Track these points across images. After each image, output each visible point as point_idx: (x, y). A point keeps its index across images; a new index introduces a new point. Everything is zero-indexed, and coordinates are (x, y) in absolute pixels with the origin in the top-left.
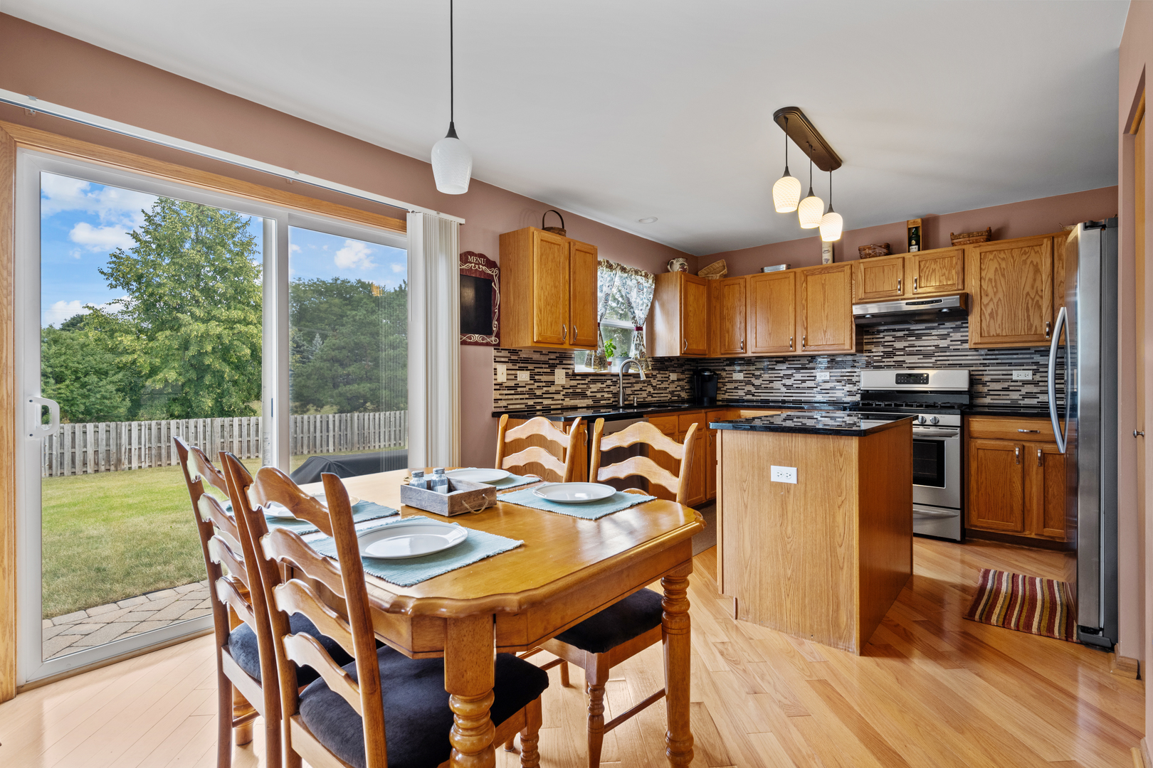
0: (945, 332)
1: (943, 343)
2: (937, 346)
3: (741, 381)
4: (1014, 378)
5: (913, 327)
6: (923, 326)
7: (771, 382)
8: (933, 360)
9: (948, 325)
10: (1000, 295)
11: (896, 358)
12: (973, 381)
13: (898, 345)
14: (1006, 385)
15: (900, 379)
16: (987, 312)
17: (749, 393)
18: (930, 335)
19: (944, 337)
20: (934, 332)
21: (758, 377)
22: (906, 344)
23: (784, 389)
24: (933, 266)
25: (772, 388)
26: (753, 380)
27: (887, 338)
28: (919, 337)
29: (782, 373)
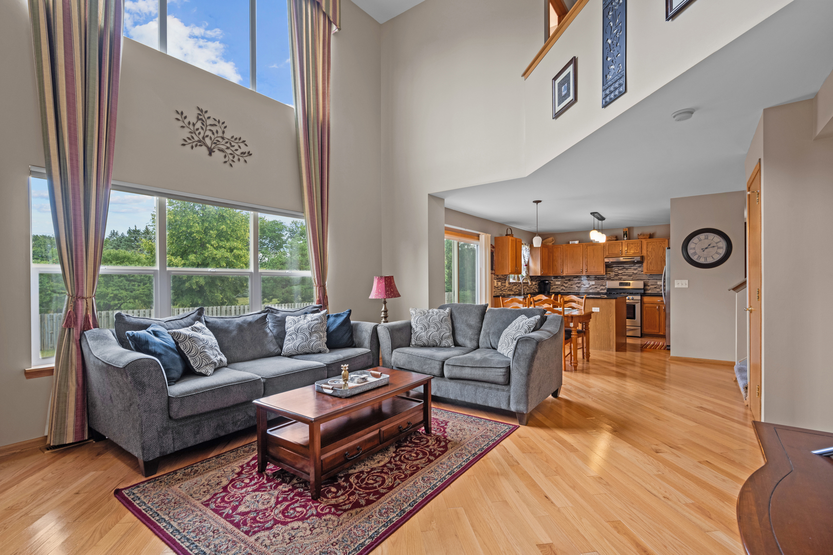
0: (636, 268)
1: (635, 272)
2: (633, 273)
3: (559, 285)
4: (658, 284)
5: (625, 266)
6: (628, 265)
7: (572, 285)
8: (632, 277)
9: (637, 265)
10: (653, 257)
11: (619, 277)
12: (645, 285)
13: (620, 272)
14: (655, 286)
15: (621, 284)
16: (649, 262)
17: (562, 289)
18: (631, 269)
19: (635, 269)
20: (632, 268)
21: (566, 283)
22: (623, 272)
23: (577, 288)
24: (632, 246)
25: (572, 288)
26: (564, 284)
27: (616, 270)
28: (627, 269)
29: (576, 282)
